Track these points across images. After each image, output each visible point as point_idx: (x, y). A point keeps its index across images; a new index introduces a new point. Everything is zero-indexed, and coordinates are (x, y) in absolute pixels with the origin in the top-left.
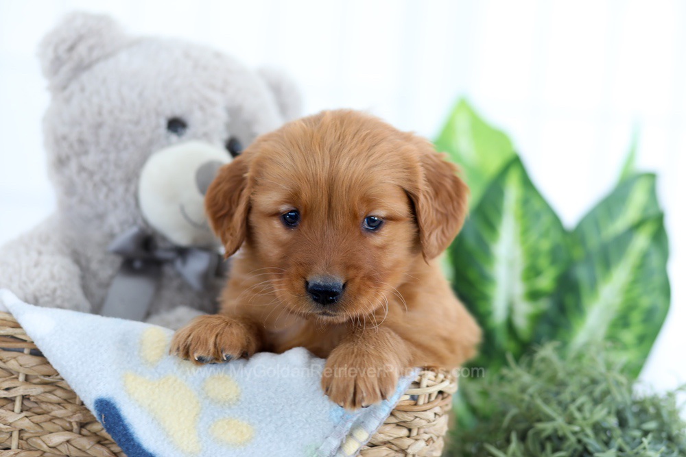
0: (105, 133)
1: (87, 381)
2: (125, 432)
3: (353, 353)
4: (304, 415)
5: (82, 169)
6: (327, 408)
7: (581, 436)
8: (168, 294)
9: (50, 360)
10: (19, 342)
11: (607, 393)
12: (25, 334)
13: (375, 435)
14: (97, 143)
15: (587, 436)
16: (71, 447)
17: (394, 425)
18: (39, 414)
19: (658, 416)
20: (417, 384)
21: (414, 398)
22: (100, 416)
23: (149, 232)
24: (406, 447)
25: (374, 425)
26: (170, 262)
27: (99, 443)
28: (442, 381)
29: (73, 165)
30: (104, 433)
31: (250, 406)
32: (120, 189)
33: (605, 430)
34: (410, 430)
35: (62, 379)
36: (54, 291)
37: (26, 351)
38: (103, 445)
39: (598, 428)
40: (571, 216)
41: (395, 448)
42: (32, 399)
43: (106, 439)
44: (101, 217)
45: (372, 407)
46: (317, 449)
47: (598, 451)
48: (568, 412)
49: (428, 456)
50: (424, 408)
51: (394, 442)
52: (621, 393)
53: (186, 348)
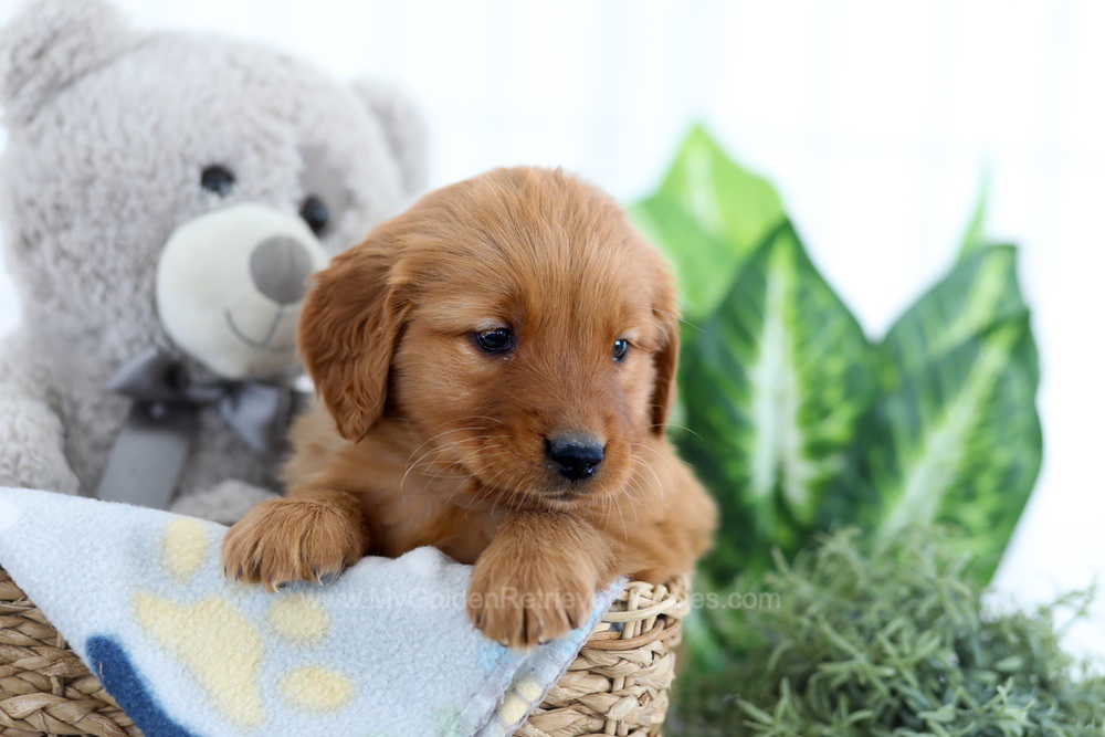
0: (98, 193)
1: (73, 608)
2: (137, 692)
3: (517, 554)
5: (62, 254)
6: (473, 646)
7: (896, 684)
8: (211, 458)
9: (12, 573)
11: (938, 611)
13: (554, 689)
14: (86, 211)
15: (906, 683)
16: (49, 719)
17: (585, 673)
19: (1024, 647)
20: (623, 605)
21: (618, 628)
22: (96, 665)
23: (176, 356)
24: (606, 709)
25: (551, 673)
26: (213, 405)
27: (95, 710)
28: (665, 598)
29: (47, 248)
30: (104, 695)
31: (346, 645)
32: (126, 286)
33: (939, 673)
34: (612, 681)
35: (33, 606)
36: (17, 458)
38: (102, 714)
39: (924, 670)
40: (876, 318)
41: (588, 711)
43: (108, 705)
44: (95, 333)
46: (457, 714)
47: (926, 709)
48: (875, 645)
49: (642, 723)
50: (635, 643)
51: (584, 701)
52: (962, 612)
53: (254, 569)
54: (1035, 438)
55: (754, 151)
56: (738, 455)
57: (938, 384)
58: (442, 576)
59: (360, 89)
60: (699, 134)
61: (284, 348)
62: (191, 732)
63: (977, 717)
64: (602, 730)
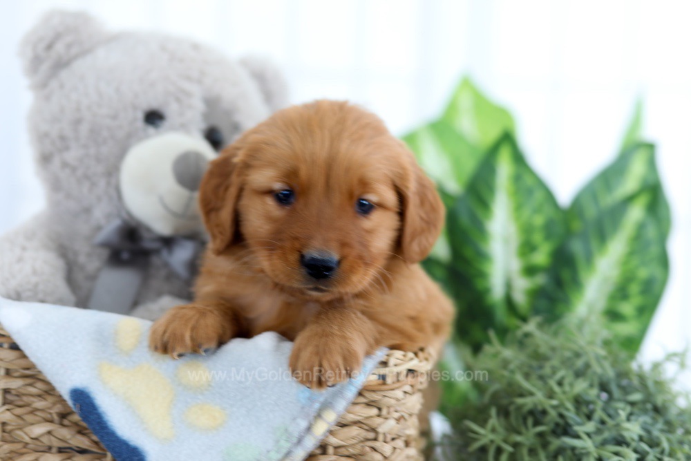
0: (84, 129)
1: (62, 372)
2: (99, 420)
4: (273, 398)
5: (65, 165)
6: (295, 390)
7: (561, 410)
8: (156, 283)
9: (27, 352)
11: (587, 367)
13: (344, 415)
14: (77, 139)
15: (567, 409)
16: (53, 438)
17: (364, 405)
18: (20, 407)
19: (644, 387)
20: (384, 364)
22: (75, 405)
23: (133, 223)
24: (377, 426)
25: (341, 405)
26: (156, 252)
27: (79, 432)
28: (412, 359)
29: (56, 162)
30: (84, 424)
31: (222, 391)
32: (102, 183)
33: (588, 403)
34: (380, 409)
35: (40, 372)
36: (36, 285)
37: (6, 346)
38: (84, 434)
39: (579, 402)
41: (367, 428)
42: (13, 392)
43: (86, 429)
44: (87, 211)
45: (338, 387)
46: (286, 430)
47: (579, 424)
48: (547, 387)
49: (400, 434)
50: (393, 387)
51: (363, 421)
52: (602, 367)
53: (164, 346)
54: (664, 261)
55: (500, 91)
56: (483, 275)
57: (602, 230)
58: (277, 349)
59: (245, 63)
60: (467, 83)
61: (194, 218)
63: (609, 429)
64: (375, 439)
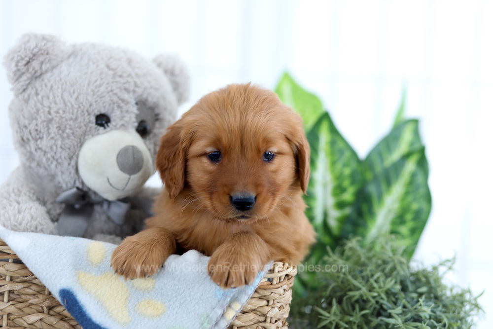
1: (53, 278)
2: (80, 311)
4: (199, 295)
6: (214, 289)
7: (378, 299)
9: (28, 265)
10: (6, 255)
11: (394, 269)
12: (10, 249)
13: (246, 305)
15: (382, 299)
16: (43, 324)
17: (258, 298)
18: (21, 302)
19: (428, 283)
20: (272, 271)
21: (271, 280)
22: (63, 300)
24: (266, 313)
25: (244, 299)
27: (62, 319)
28: (288, 268)
30: (66, 313)
31: (162, 291)
33: (395, 294)
34: (268, 301)
35: (36, 278)
37: (10, 261)
38: (64, 321)
39: (388, 293)
41: (259, 313)
42: (16, 292)
43: (67, 317)
46: (208, 316)
47: (390, 309)
48: (369, 284)
49: (280, 318)
50: (277, 286)
51: (258, 309)
52: (404, 270)
54: (428, 198)
57: (388, 178)
58: (200, 261)
60: (287, 76)
62: (102, 326)
63: (410, 311)
64: (265, 321)
